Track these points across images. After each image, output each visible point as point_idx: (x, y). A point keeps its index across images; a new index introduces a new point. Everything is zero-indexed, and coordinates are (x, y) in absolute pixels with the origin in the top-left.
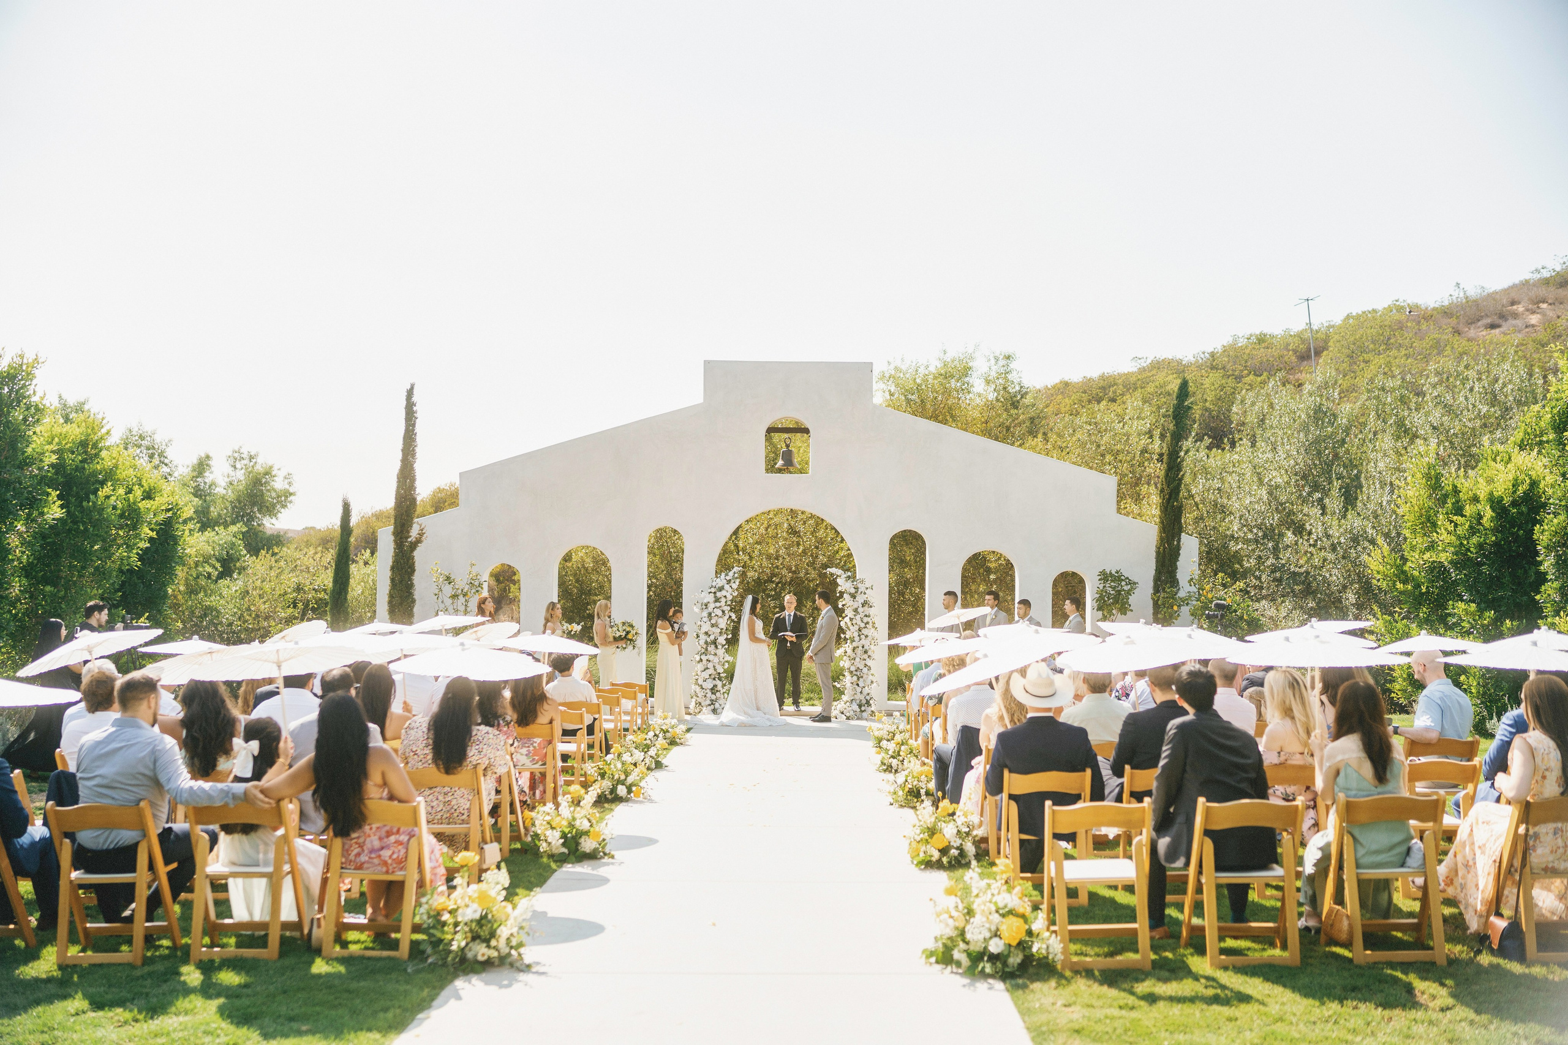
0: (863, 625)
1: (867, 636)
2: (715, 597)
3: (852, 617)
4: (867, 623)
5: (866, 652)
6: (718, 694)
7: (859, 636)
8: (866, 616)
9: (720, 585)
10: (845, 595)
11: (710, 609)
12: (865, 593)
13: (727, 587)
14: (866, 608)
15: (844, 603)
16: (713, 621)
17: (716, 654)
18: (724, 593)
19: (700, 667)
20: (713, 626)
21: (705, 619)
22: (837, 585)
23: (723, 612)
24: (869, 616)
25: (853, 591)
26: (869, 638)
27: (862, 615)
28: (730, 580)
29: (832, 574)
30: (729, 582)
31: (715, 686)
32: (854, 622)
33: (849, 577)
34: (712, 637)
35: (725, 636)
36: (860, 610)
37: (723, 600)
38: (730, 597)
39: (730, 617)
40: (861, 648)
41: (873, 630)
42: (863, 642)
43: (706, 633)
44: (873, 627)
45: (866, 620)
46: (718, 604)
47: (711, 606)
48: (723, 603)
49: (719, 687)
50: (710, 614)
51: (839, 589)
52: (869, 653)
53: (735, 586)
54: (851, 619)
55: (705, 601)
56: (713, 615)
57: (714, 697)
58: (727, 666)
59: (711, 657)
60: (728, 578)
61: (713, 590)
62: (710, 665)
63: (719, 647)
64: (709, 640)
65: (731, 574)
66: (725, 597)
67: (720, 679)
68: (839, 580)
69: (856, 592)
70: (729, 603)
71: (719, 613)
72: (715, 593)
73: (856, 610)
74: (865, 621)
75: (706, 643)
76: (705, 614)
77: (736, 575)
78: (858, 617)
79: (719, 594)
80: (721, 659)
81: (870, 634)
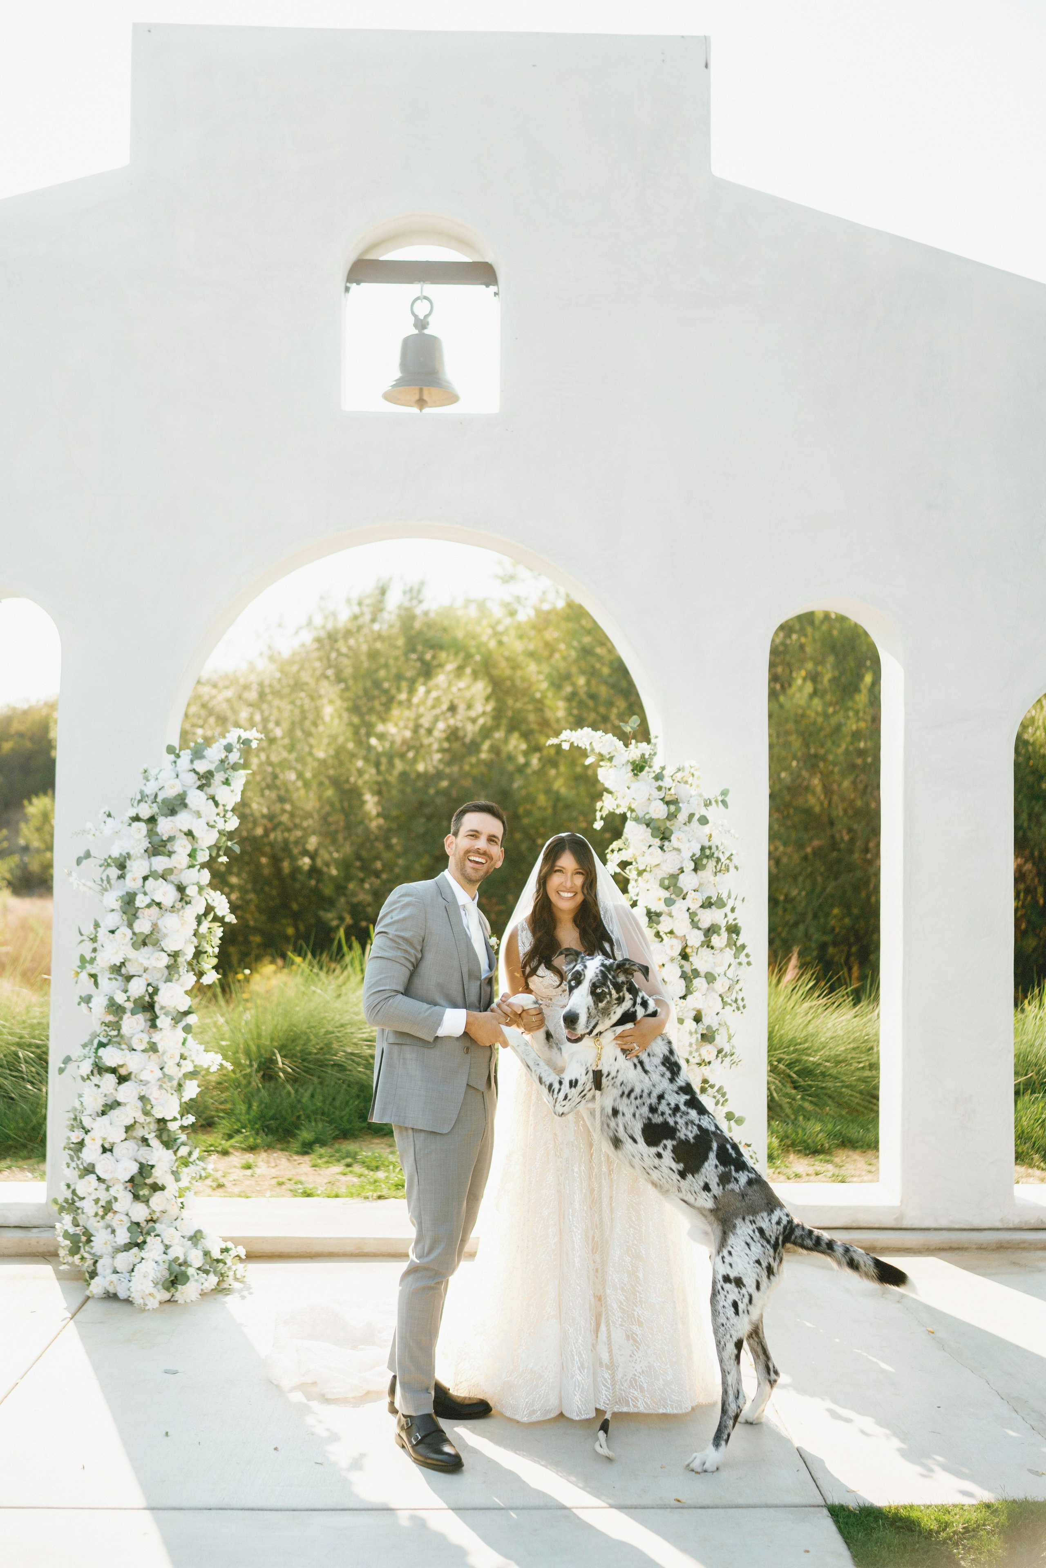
0: (695, 938)
1: (710, 978)
2: (151, 833)
3: (658, 906)
4: (711, 931)
5: (707, 1038)
6: (157, 1201)
7: (684, 976)
8: (708, 904)
9: (170, 792)
10: (630, 828)
11: (132, 882)
12: (703, 821)
13: (196, 799)
14: (707, 874)
15: (625, 856)
16: (143, 926)
17: (153, 1048)
18: (183, 821)
19: (93, 1100)
20: (143, 942)
21: (114, 919)
22: (597, 792)
23: (181, 889)
24: (720, 903)
25: (659, 811)
26: (721, 985)
27: (694, 901)
28: (209, 775)
29: (580, 752)
30: (205, 780)
31: (145, 1169)
32: (663, 928)
33: (638, 767)
34: (137, 988)
35: (190, 980)
36: (688, 881)
37: (182, 847)
38: (207, 838)
39: (209, 909)
40: (690, 1024)
41: (729, 953)
42: (695, 1001)
43: (117, 969)
44: (731, 943)
45: (707, 918)
46: (160, 863)
47: (138, 868)
48: (180, 858)
49: (160, 1175)
50: (129, 900)
51: (607, 805)
52: (721, 1040)
53: (230, 796)
54: (653, 916)
55: (115, 854)
56: (141, 901)
57: (140, 1213)
58: (192, 1090)
59: (132, 1062)
60: (202, 767)
61: (145, 811)
62: (127, 1093)
63: (163, 1022)
64: (120, 998)
65: (215, 753)
66: (189, 834)
67: (169, 1143)
68: (606, 776)
69: (671, 816)
70: (203, 857)
71: (166, 893)
72: (152, 820)
73: (671, 884)
74: (705, 924)
75: (115, 1008)
76: (113, 899)
77: (234, 757)
78: (680, 907)
79: (165, 826)
80: (171, 1069)
81: (718, 971)
